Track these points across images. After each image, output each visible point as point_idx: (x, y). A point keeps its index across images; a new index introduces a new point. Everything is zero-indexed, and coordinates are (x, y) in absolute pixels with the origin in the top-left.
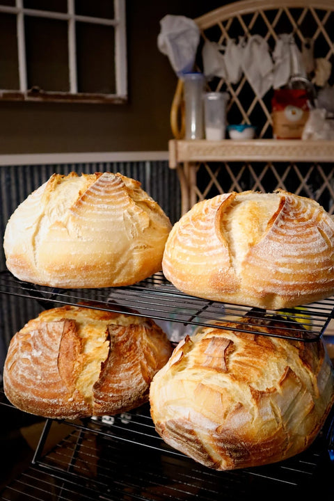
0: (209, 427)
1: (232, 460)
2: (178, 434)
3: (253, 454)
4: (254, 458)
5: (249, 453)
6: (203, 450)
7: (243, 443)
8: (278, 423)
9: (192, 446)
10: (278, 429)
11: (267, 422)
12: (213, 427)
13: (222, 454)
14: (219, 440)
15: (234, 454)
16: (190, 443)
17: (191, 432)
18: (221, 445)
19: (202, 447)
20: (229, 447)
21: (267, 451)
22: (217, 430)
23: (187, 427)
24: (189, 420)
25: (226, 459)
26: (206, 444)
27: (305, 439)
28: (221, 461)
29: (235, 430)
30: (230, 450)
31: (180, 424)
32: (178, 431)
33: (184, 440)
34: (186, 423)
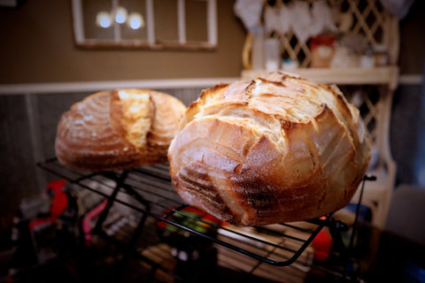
0: (225, 168)
1: (256, 211)
2: (191, 182)
3: (283, 203)
4: (283, 210)
5: (276, 201)
6: (218, 199)
7: (269, 187)
8: (314, 164)
9: (206, 195)
10: (314, 171)
11: (300, 160)
12: (230, 167)
13: (243, 204)
14: (239, 184)
15: (258, 203)
16: (204, 191)
17: (205, 177)
18: (241, 190)
19: (218, 195)
20: (251, 191)
21: (301, 200)
22: (235, 170)
23: (199, 171)
24: (202, 162)
25: (247, 210)
26: (224, 191)
27: (345, 191)
28: (242, 215)
29: (259, 169)
30: (252, 196)
31: (192, 168)
32: (191, 179)
33: (198, 188)
34: (200, 166)
